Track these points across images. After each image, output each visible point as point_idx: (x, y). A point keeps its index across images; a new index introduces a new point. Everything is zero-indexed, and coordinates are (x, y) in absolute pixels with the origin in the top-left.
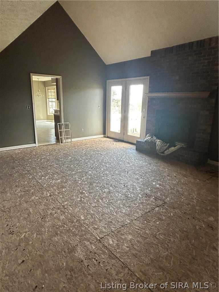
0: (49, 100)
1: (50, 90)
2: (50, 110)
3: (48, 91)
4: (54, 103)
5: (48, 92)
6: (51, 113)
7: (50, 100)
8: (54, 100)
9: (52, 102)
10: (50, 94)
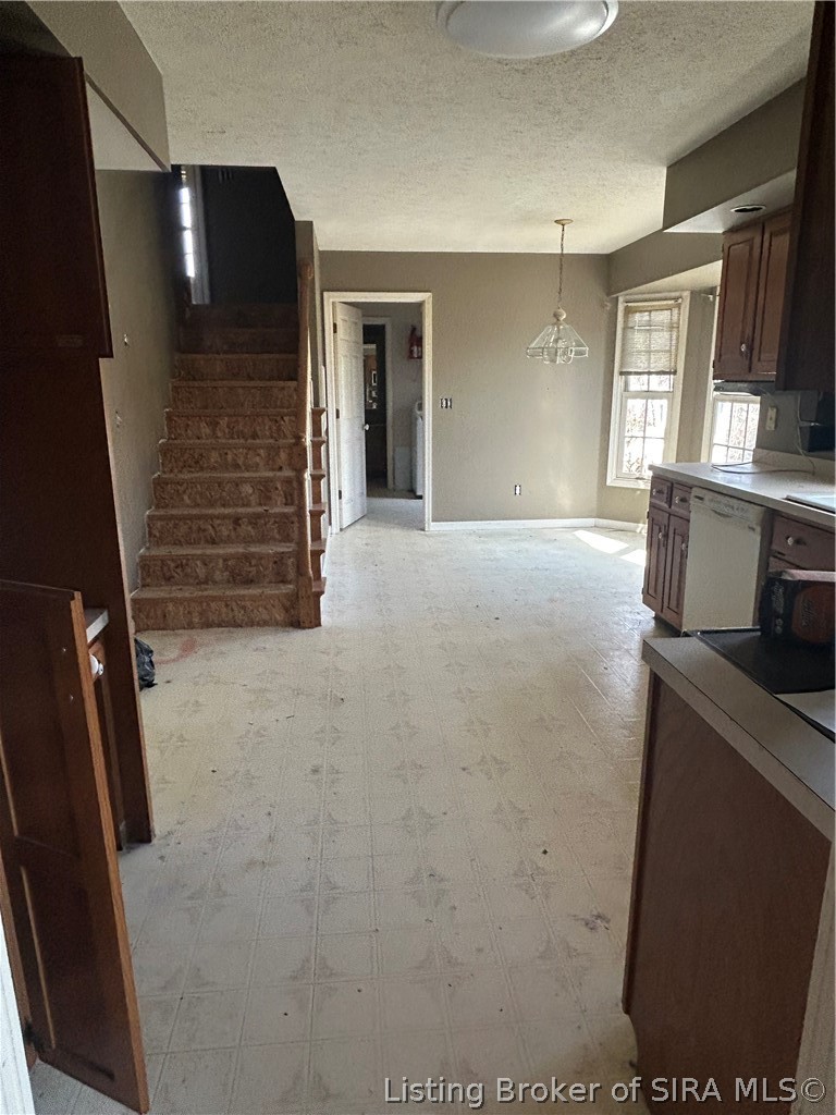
0: (626, 384)
1: (646, 316)
2: (627, 450)
3: (626, 322)
4: (659, 408)
5: (625, 328)
6: (627, 478)
7: (636, 383)
8: (660, 384)
9: (649, 395)
10: (638, 340)
